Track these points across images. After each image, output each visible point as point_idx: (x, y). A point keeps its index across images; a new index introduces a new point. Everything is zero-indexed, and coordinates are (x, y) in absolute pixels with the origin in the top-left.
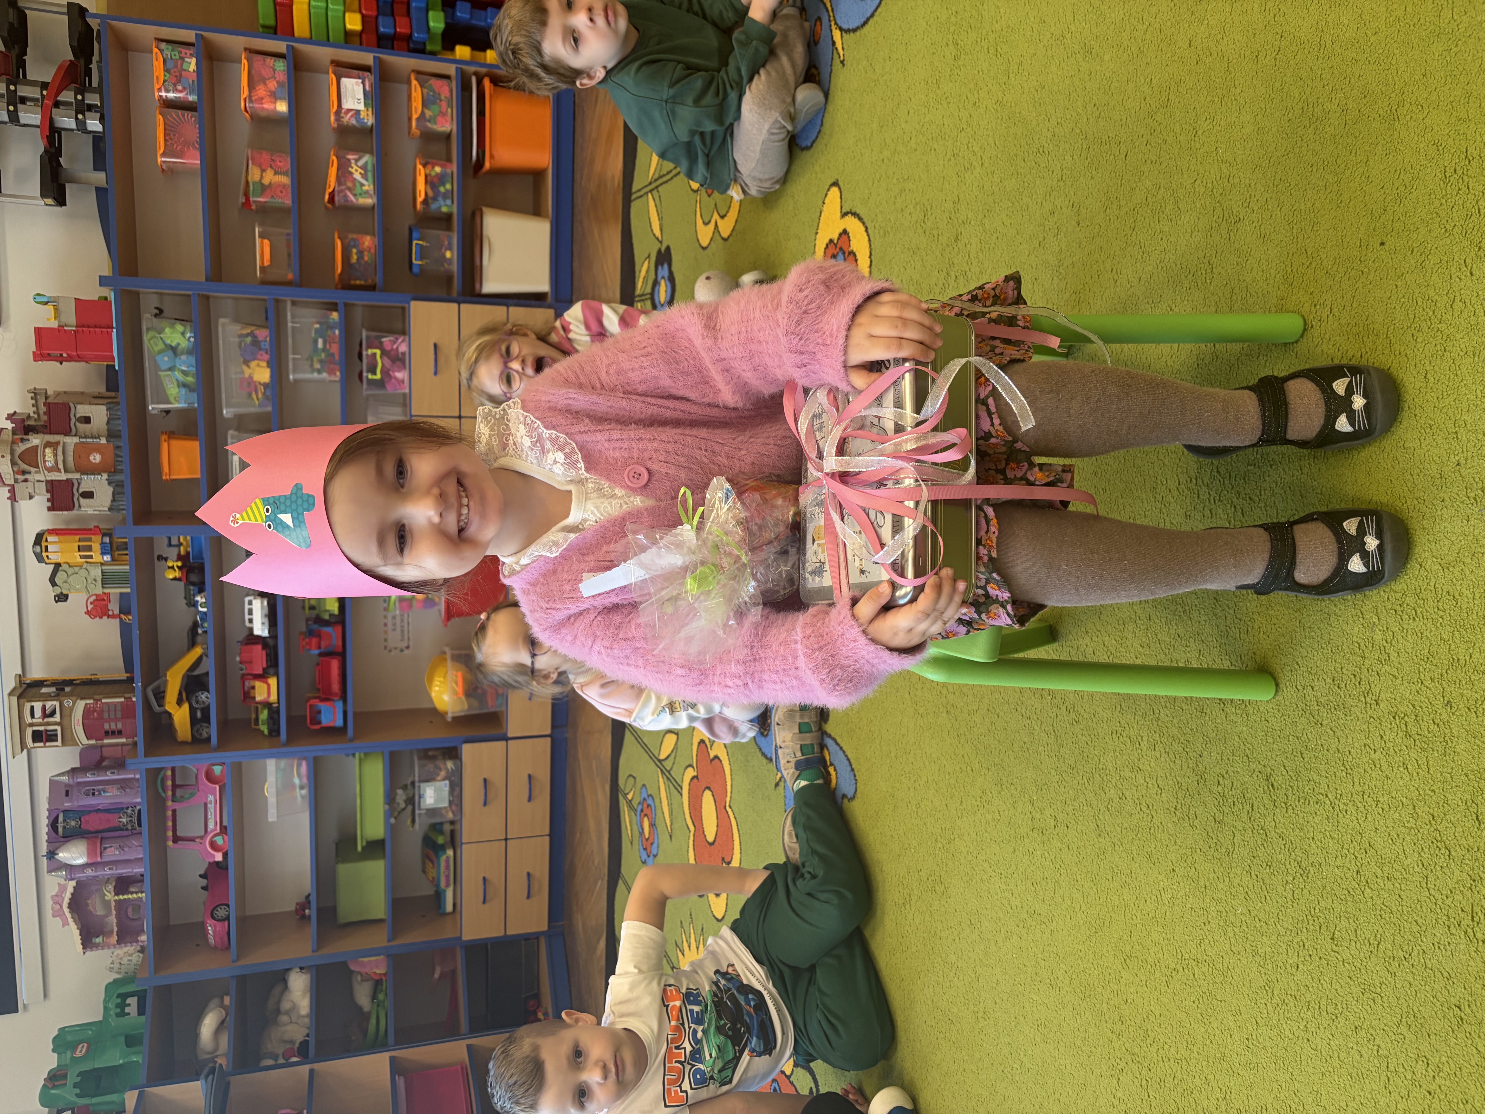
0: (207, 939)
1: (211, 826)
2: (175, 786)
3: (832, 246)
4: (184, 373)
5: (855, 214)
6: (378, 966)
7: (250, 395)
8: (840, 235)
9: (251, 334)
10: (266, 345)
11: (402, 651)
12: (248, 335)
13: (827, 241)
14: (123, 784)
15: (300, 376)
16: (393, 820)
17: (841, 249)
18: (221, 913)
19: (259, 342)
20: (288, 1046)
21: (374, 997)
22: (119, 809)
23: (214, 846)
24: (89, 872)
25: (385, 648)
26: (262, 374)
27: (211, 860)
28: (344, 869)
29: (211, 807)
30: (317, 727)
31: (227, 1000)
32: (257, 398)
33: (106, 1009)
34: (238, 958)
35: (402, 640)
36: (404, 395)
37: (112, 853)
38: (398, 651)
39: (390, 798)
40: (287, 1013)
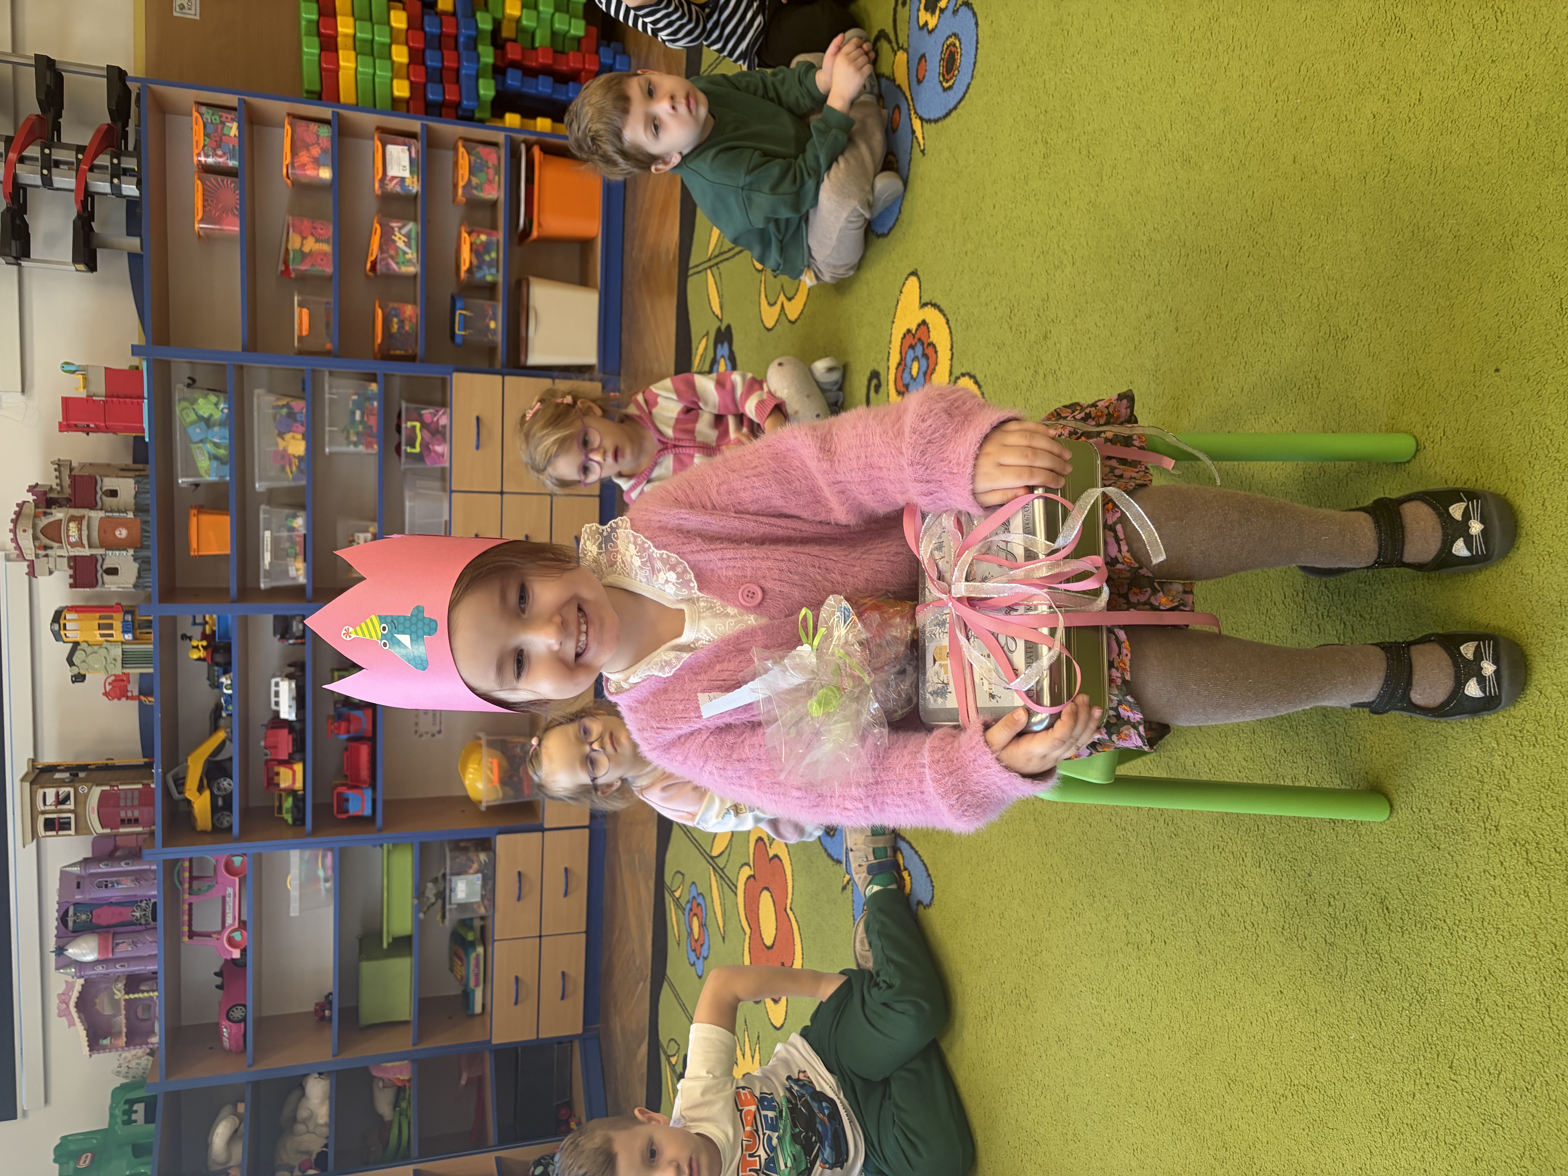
0: (221, 1041)
1: (229, 920)
2: (192, 878)
3: (909, 337)
4: (216, 445)
5: (935, 306)
6: (401, 1071)
7: (283, 468)
8: (919, 325)
9: (287, 406)
10: (301, 417)
11: (433, 735)
12: (283, 406)
13: (904, 330)
14: (138, 876)
15: (337, 449)
16: (421, 916)
17: (919, 339)
18: (237, 1014)
19: (295, 414)
20: (305, 1157)
21: (396, 1104)
22: (132, 902)
23: (231, 942)
24: (100, 970)
25: (416, 732)
26: (297, 446)
27: (228, 958)
28: (368, 968)
29: (229, 901)
30: (344, 816)
31: (241, 1108)
32: (291, 472)
33: (112, 1116)
34: (255, 1061)
35: (434, 724)
36: (443, 469)
37: (125, 949)
38: (429, 736)
39: (419, 893)
40: (305, 1122)
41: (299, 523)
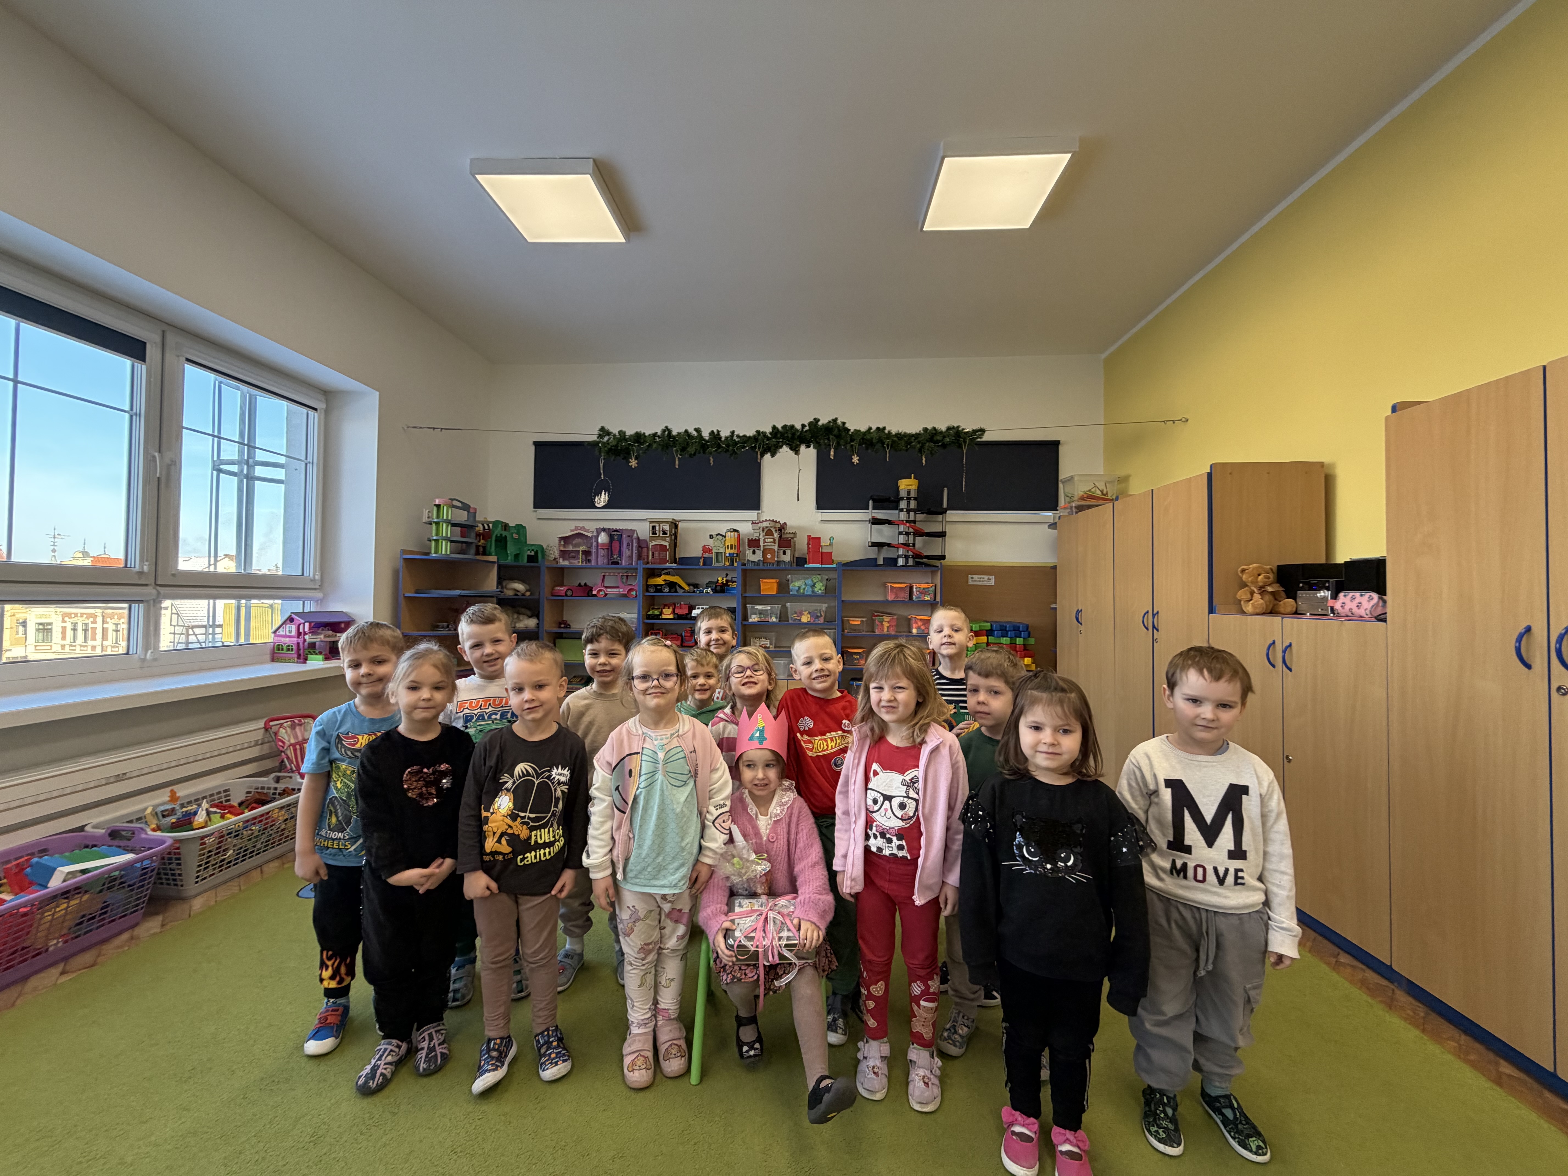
0: (558, 586)
1: (609, 590)
2: (628, 577)
4: (804, 589)
7: (796, 613)
9: (821, 616)
10: (817, 620)
12: (821, 614)
14: (631, 557)
18: (568, 593)
19: (818, 618)
22: (620, 554)
23: (600, 591)
24: (594, 544)
26: (805, 619)
27: (593, 589)
29: (617, 590)
31: (528, 594)
32: (794, 616)
33: (532, 545)
34: (547, 599)
37: (602, 552)
41: (774, 619)
